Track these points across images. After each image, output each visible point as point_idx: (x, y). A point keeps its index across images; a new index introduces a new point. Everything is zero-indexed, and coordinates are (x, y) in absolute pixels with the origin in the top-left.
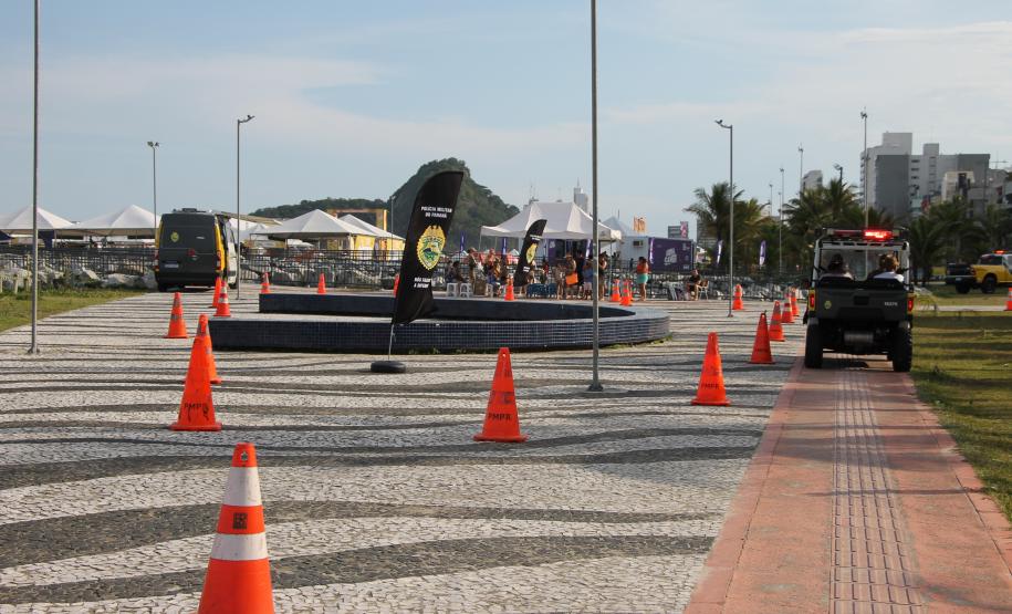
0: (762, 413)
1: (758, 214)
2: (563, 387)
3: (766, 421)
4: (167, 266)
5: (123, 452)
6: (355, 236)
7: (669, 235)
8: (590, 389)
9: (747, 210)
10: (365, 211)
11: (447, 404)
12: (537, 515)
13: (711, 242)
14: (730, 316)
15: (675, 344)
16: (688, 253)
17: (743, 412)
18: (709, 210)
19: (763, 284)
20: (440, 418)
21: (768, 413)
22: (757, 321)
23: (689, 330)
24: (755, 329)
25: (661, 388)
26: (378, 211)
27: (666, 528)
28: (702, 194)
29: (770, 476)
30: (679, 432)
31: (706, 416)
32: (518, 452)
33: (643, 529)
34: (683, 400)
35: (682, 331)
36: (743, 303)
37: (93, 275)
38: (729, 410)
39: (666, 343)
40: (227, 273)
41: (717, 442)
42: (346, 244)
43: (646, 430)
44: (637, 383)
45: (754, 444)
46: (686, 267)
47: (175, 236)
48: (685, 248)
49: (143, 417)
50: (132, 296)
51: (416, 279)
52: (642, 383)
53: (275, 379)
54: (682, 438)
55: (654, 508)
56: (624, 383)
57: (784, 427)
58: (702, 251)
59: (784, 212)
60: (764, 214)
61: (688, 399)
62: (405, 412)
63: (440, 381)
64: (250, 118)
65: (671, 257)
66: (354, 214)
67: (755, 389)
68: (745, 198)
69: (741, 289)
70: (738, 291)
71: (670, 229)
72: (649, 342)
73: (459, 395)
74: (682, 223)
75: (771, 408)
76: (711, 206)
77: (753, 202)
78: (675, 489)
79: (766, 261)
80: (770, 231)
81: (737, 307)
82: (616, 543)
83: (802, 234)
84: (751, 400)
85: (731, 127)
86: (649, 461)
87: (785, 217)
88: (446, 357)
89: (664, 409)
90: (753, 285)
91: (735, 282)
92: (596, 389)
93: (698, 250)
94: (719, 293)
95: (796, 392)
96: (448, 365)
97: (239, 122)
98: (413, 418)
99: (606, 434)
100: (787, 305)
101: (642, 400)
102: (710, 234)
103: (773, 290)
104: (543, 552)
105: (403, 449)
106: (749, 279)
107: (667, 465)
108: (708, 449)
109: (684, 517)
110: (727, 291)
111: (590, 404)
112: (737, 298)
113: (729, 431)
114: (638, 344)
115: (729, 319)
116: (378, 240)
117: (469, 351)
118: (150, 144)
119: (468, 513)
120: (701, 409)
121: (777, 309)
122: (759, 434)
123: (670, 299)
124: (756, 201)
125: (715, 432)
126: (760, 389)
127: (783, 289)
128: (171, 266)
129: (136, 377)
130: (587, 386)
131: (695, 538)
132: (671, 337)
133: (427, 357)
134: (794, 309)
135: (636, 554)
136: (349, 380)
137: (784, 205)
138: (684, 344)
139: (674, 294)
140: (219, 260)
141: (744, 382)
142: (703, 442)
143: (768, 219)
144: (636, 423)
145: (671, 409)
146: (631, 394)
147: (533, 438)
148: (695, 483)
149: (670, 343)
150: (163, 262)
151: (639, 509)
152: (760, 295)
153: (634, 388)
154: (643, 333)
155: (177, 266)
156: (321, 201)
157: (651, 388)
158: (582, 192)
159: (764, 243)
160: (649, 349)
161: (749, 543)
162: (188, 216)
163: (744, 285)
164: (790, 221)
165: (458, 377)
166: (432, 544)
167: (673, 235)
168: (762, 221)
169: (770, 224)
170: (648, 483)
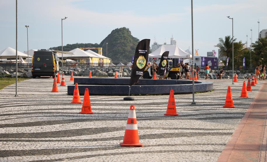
0: (245, 109)
1: (242, 47)
2: (183, 104)
3: (246, 111)
4: (36, 69)
5: (71, 118)
6: (92, 58)
7: (208, 55)
8: (192, 104)
9: (238, 46)
10: (94, 48)
11: (152, 108)
12: (188, 129)
13: (225, 58)
14: (233, 84)
15: (215, 92)
16: (216, 62)
17: (239, 109)
18: (224, 46)
19: (245, 73)
20: (152, 111)
21: (246, 109)
22: (242, 85)
23: (219, 88)
24: (242, 88)
25: (213, 104)
26: (99, 48)
27: (221, 131)
28: (221, 40)
29: (247, 122)
30: (221, 113)
31: (227, 110)
32: (177, 118)
33: (215, 131)
34: (221, 107)
35: (217, 88)
36: (237, 79)
37: (8, 73)
38: (235, 109)
39: (212, 92)
40: (56, 72)
41: (231, 115)
42: (88, 60)
43: (211, 113)
44: (206, 103)
45: (242, 116)
46: (215, 67)
47: (39, 59)
48: (215, 60)
49: (69, 111)
50: (26, 80)
51: (137, 72)
52: (207, 103)
53: (96, 102)
54: (221, 115)
55: (217, 128)
56: (202, 103)
57: (251, 112)
58: (221, 61)
59: (252, 46)
60: (244, 47)
61: (222, 106)
62: (141, 110)
63: (146, 102)
64: (66, 18)
65: (210, 63)
66: (90, 49)
67: (242, 104)
68: (237, 41)
69: (237, 75)
70: (235, 75)
71: (208, 53)
72: (207, 92)
73: (153, 106)
74: (213, 51)
75: (247, 108)
76: (224, 45)
77: (240, 42)
78: (222, 125)
79: (246, 64)
80: (247, 54)
81: (235, 81)
82: (209, 134)
83: (259, 54)
84: (241, 106)
85: (233, 19)
86: (214, 119)
87: (253, 48)
88: (143, 96)
89: (215, 108)
90: (241, 74)
91: (234, 73)
92: (193, 104)
93: (220, 61)
94: (228, 77)
95: (255, 104)
96: (146, 98)
97: (62, 19)
98: (144, 111)
99: (200, 114)
100: (253, 80)
101: (208, 107)
102: (224, 55)
103: (248, 75)
104: (192, 135)
105: (145, 117)
106: (239, 72)
107: (219, 120)
108: (229, 117)
109: (225, 129)
110: (231, 76)
111: (193, 107)
112: (235, 78)
113: (235, 113)
114: (203, 92)
115: (233, 85)
116: (100, 59)
117: (150, 95)
118: (26, 26)
119: (170, 129)
120: (226, 109)
121: (249, 81)
122: (244, 114)
123: (211, 78)
124: (241, 42)
125: (231, 113)
126: (244, 104)
127: (251, 75)
128: (38, 69)
129: (56, 102)
130: (191, 103)
131: (228, 133)
132: (213, 90)
133: (138, 97)
134: (255, 81)
135: (214, 135)
136: (119, 102)
137: (252, 44)
138: (218, 92)
139: (212, 77)
140: (54, 67)
141: (239, 102)
142: (228, 116)
143: (246, 49)
144: (208, 112)
145: (217, 108)
146: (204, 105)
147: (180, 115)
148: (227, 123)
149: (214, 92)
150: (34, 68)
151: (213, 128)
152: (243, 77)
153: (205, 104)
154: (204, 89)
155: (39, 69)
156: (74, 44)
157: (210, 104)
158: (174, 40)
159: (244, 58)
160: (207, 94)
161: (241, 134)
162: (43, 52)
163: (238, 74)
164: (254, 50)
165: (151, 101)
166: (165, 134)
167: (209, 55)
168: (244, 50)
169: (247, 51)
170: (214, 123)
